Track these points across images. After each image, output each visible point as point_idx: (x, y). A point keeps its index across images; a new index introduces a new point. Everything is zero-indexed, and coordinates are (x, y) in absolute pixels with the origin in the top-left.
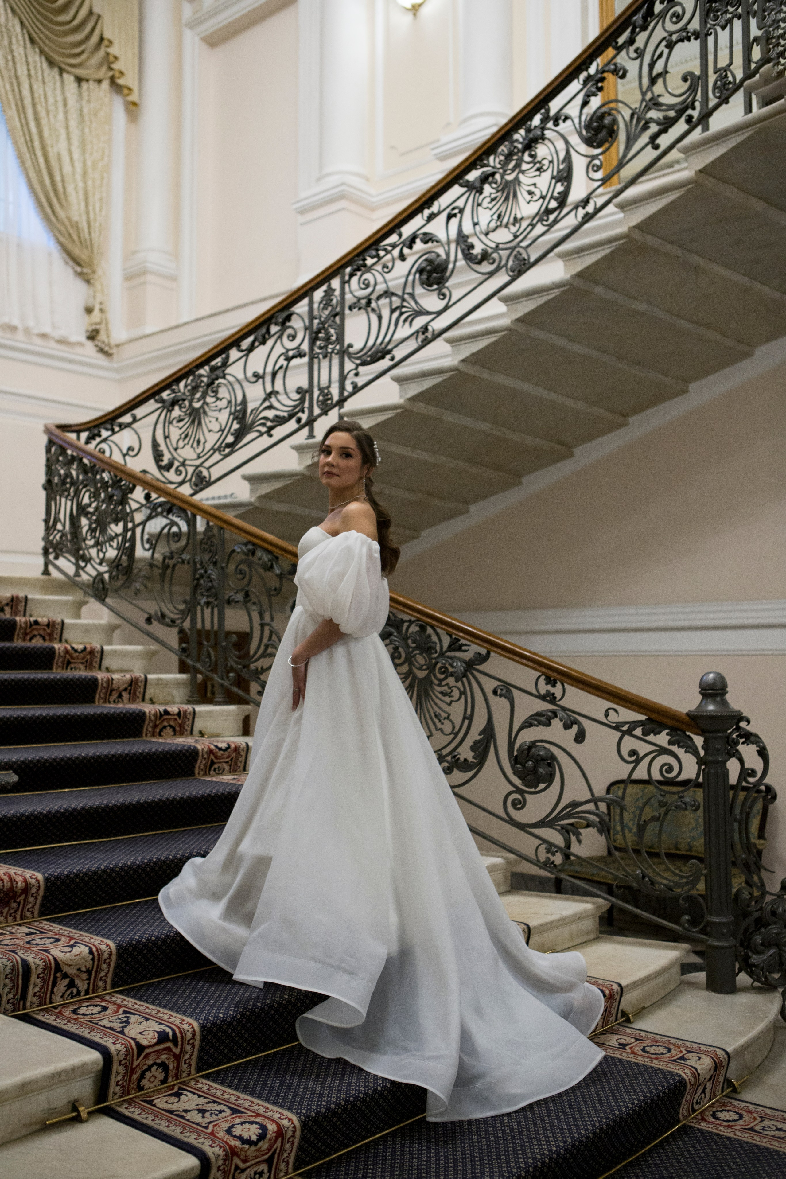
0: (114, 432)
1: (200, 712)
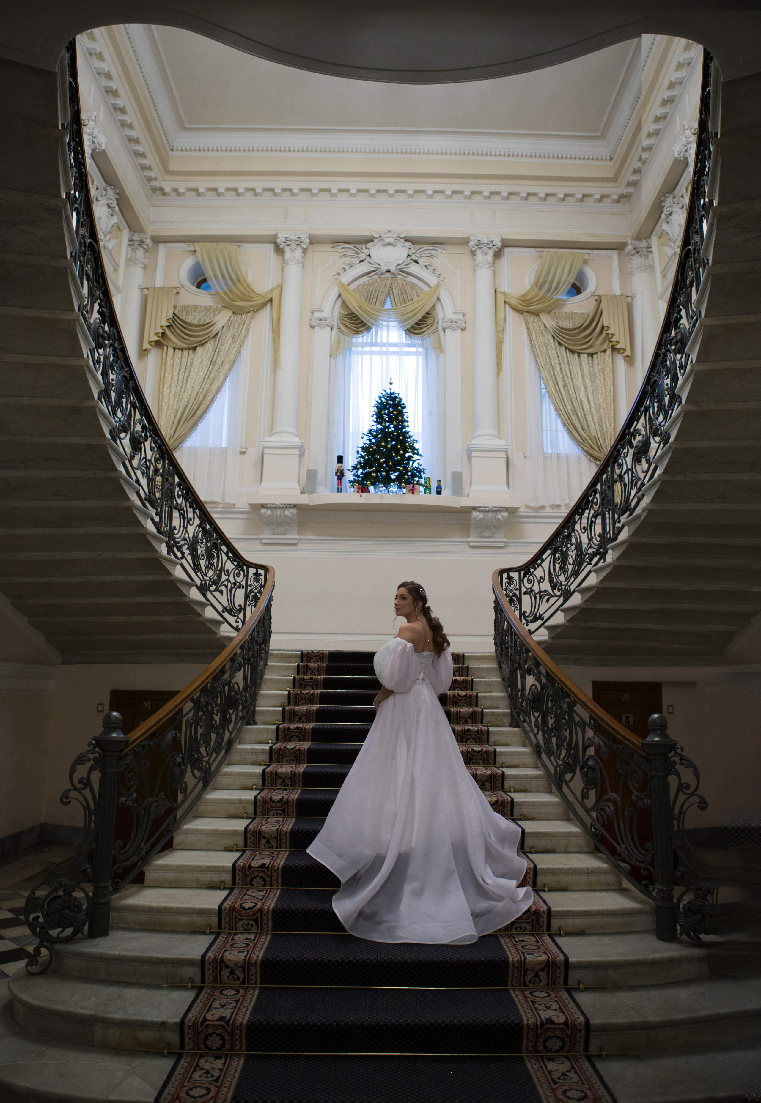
0: (536, 569)
1: (492, 731)
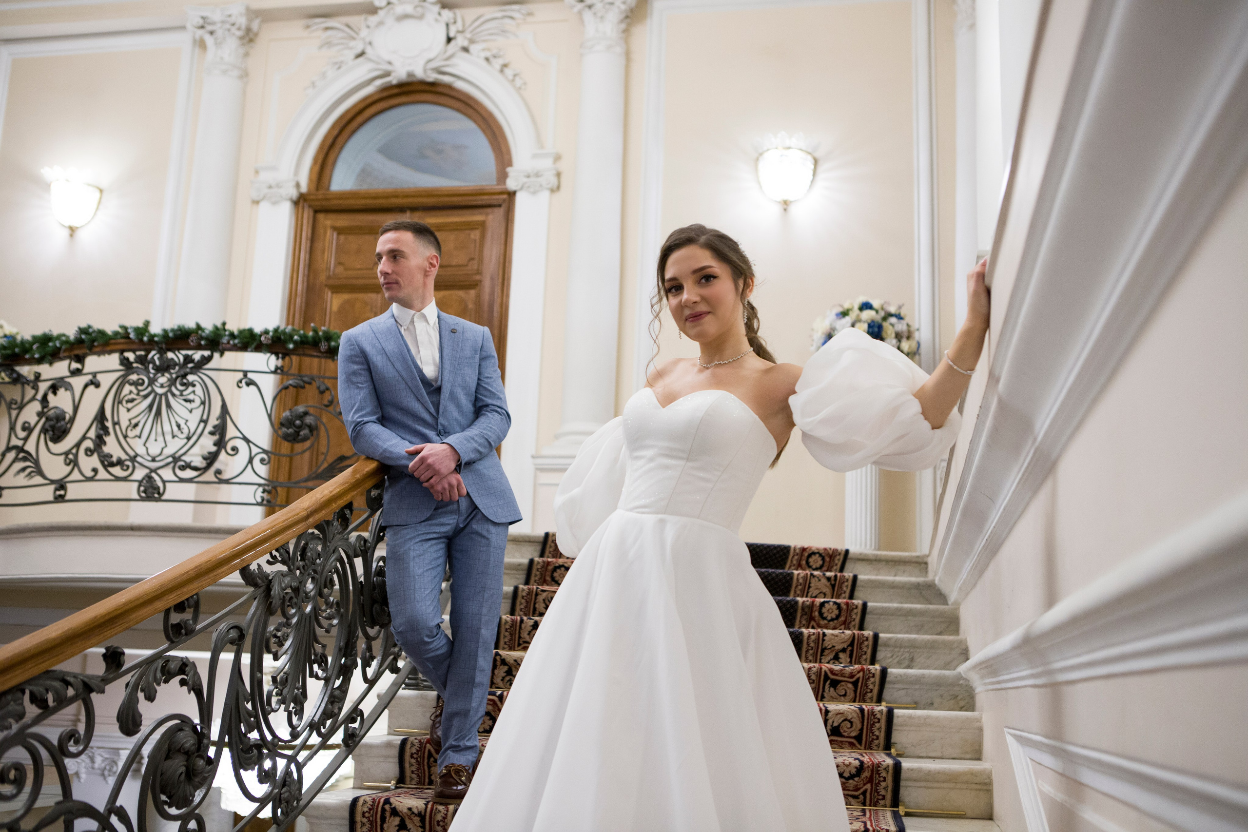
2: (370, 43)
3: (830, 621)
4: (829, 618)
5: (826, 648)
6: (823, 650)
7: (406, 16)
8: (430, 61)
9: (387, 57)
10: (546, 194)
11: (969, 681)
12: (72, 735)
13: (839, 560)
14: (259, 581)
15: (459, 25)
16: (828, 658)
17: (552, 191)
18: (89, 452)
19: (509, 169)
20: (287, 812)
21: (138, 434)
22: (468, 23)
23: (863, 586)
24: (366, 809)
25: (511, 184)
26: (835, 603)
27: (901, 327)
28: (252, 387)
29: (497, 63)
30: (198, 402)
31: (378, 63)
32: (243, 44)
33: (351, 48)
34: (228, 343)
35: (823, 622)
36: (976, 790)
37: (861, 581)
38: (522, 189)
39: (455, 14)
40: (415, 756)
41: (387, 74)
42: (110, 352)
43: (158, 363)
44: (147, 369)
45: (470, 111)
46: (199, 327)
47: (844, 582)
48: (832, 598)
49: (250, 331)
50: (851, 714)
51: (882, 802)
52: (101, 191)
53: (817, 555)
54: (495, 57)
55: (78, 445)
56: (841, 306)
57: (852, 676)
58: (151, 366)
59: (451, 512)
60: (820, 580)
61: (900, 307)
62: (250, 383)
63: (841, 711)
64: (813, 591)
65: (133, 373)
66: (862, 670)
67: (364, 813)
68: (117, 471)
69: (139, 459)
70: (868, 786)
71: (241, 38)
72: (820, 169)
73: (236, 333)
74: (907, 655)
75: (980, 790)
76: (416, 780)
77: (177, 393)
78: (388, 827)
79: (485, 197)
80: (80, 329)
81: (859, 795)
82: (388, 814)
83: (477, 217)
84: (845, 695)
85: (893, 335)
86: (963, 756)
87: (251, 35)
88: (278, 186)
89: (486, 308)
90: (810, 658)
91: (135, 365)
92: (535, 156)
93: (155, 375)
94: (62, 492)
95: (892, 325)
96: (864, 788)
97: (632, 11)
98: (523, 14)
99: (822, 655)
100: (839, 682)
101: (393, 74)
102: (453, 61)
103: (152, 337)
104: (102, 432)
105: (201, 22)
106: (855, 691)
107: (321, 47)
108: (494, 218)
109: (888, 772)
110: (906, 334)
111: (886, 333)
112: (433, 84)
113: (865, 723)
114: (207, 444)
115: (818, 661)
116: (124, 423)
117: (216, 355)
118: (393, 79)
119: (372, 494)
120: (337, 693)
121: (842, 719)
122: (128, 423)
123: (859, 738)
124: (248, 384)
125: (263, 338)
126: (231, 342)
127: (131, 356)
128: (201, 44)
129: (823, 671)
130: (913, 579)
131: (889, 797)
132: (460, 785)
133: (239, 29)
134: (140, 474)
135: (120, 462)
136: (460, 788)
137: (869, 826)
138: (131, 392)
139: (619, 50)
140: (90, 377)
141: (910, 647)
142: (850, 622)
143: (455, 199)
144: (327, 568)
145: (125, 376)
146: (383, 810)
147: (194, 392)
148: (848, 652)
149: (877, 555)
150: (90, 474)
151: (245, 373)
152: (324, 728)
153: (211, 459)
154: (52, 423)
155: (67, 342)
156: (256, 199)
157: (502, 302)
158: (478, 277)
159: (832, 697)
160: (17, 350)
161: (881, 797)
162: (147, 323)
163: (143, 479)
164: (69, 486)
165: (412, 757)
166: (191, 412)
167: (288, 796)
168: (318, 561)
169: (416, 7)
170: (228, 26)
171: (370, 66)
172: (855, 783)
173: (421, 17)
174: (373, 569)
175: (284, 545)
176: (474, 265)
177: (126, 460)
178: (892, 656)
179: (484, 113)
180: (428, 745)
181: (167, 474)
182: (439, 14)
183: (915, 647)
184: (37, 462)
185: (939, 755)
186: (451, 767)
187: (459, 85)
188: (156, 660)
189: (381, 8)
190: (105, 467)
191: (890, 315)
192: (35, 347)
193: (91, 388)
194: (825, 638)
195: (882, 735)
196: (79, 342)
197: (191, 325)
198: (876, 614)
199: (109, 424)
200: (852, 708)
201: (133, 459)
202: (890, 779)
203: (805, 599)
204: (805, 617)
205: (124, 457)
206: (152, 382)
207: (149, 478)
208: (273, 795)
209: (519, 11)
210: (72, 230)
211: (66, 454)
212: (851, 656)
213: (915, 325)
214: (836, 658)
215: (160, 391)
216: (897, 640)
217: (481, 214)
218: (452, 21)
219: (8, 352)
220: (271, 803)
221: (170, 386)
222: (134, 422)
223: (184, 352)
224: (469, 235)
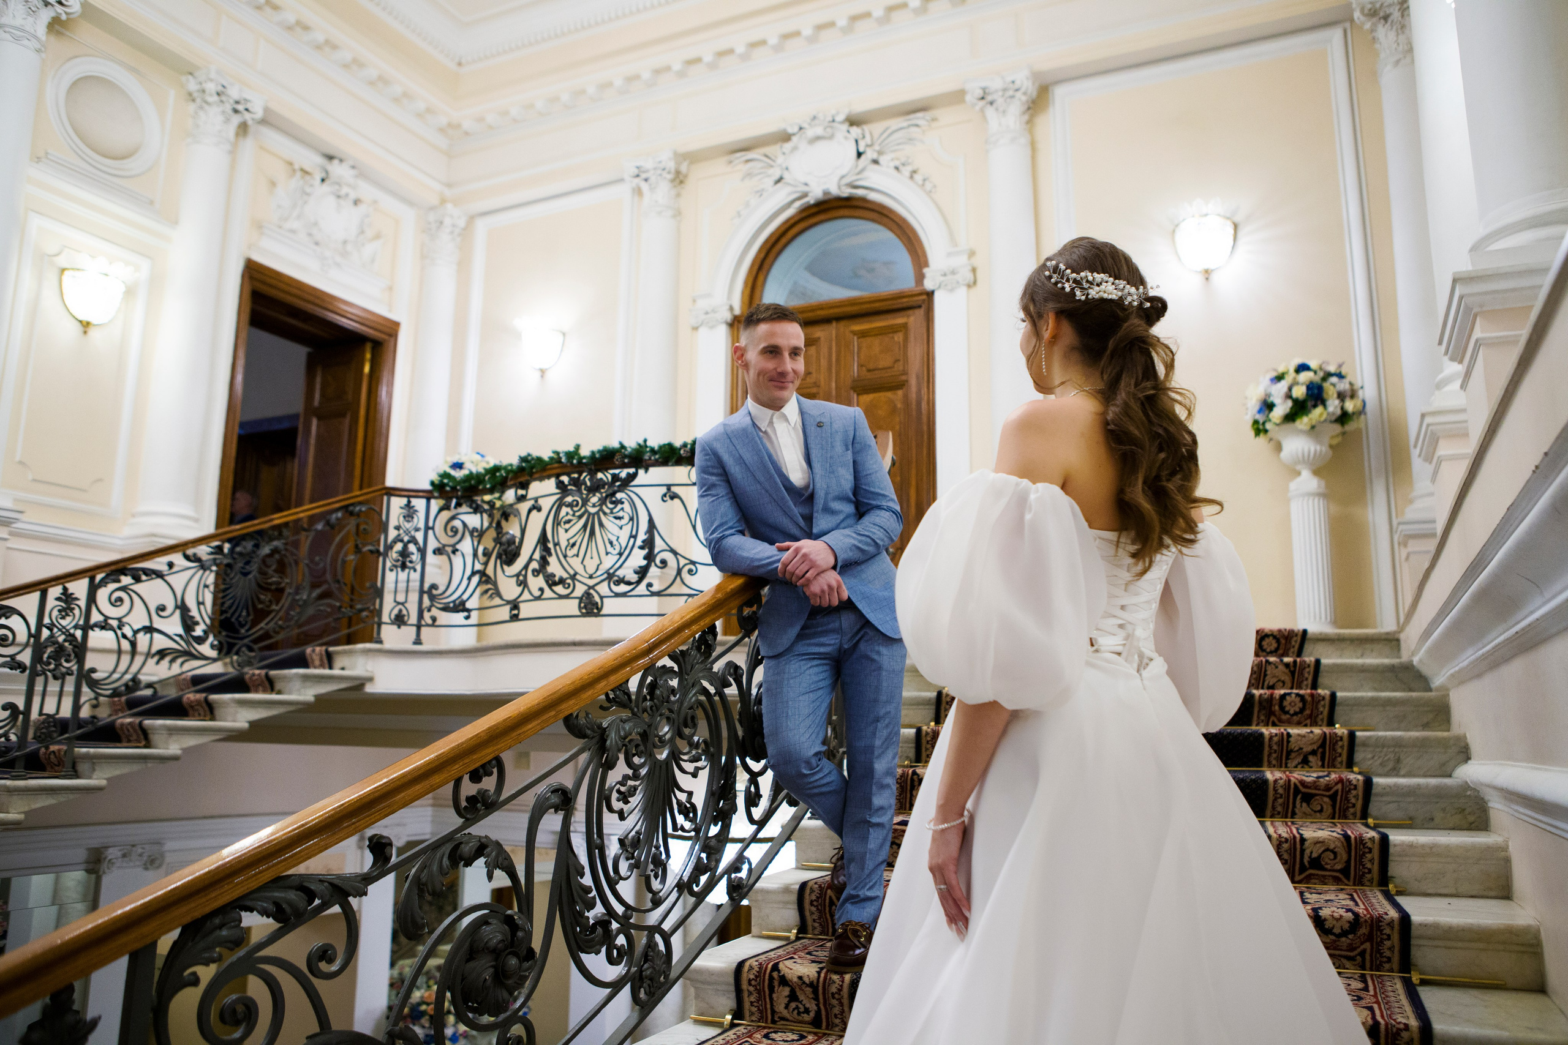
2: (787, 169)
3: (1292, 715)
4: (1292, 712)
5: (1292, 751)
6: (1289, 752)
7: (818, 138)
8: (843, 177)
9: (803, 179)
10: (964, 289)
11: (1479, 792)
12: (325, 954)
13: (1296, 641)
14: (589, 732)
15: (868, 140)
16: (1296, 762)
17: (969, 286)
18: (536, 573)
19: (925, 270)
20: (650, 992)
21: (576, 553)
22: (876, 136)
23: (1328, 672)
24: (752, 977)
25: (928, 285)
26: (1297, 695)
27: (1343, 386)
28: (676, 501)
29: (906, 172)
30: (627, 518)
31: (795, 186)
32: (675, 186)
33: (769, 176)
34: (650, 459)
35: (1285, 717)
36: (1518, 952)
37: (1325, 666)
38: (939, 287)
39: (863, 130)
40: (815, 903)
41: (805, 195)
42: (549, 477)
43: (589, 484)
44: (579, 490)
45: (885, 220)
46: (623, 447)
47: (1305, 668)
48: (1292, 688)
49: (670, 445)
50: (1334, 842)
51: (1387, 966)
52: (564, 334)
53: (1271, 638)
54: (903, 165)
55: (526, 567)
56: (1275, 370)
57: (1328, 788)
58: (583, 487)
59: (833, 631)
60: (1277, 667)
61: (1340, 366)
62: (674, 496)
63: (1321, 840)
64: (1269, 680)
65: (568, 495)
66: (1341, 781)
67: (750, 981)
68: (560, 589)
69: (578, 577)
70: (1367, 945)
71: (672, 181)
72: (1240, 234)
73: (656, 448)
74: (1391, 756)
75: (1523, 952)
76: (819, 929)
77: (608, 511)
78: (778, 998)
79: (905, 300)
80: (520, 457)
81: (1356, 956)
82: (776, 983)
83: (899, 320)
84: (1321, 811)
85: (1335, 395)
86: (1486, 893)
87: (681, 177)
88: (714, 311)
89: (914, 406)
90: (1274, 762)
91: (569, 487)
92: (949, 255)
93: (587, 495)
94: (515, 612)
95: (1334, 385)
96: (1362, 947)
97: (1034, 102)
98: (927, 121)
99: (1287, 758)
100: (1313, 796)
101: (810, 195)
102: (865, 174)
103: (581, 459)
104: (544, 553)
105: (636, 171)
106: (1334, 806)
107: (743, 179)
108: (914, 319)
109: (1392, 928)
110: (1349, 393)
111: (1327, 394)
112: (849, 199)
113: (1353, 854)
114: (638, 559)
115: (1284, 765)
116: (564, 544)
117: (641, 472)
118: (811, 200)
119: (745, 613)
120: (713, 843)
121: (1323, 849)
122: (566, 543)
123: (1345, 871)
124: (672, 498)
125: (682, 452)
126: (653, 458)
127: (565, 479)
128: (638, 192)
129: (1292, 783)
130: (1386, 661)
131: (1396, 959)
132: (860, 948)
133: (669, 173)
134: (580, 590)
135: (562, 581)
136: (858, 952)
137: (1379, 1018)
138: (567, 514)
139: (1024, 140)
140: (532, 502)
141: (1395, 746)
142: (1317, 715)
143: (877, 305)
144: (685, 704)
145: (561, 499)
146: (771, 978)
147: (622, 509)
148: (1319, 755)
149: (1339, 635)
150: (537, 593)
151: (669, 487)
152: (697, 886)
153: (642, 572)
154: (504, 547)
155: (511, 471)
156: (696, 325)
157: (929, 398)
158: (904, 378)
159: (1305, 813)
160: (473, 482)
161: (1385, 959)
162: (578, 447)
163: (583, 596)
164: (522, 605)
165: (811, 904)
166: (621, 528)
167: (651, 973)
168: (673, 698)
169: (825, 129)
170: (659, 172)
171: (789, 189)
172: (1348, 941)
173: (831, 137)
174: (753, 697)
175: (621, 685)
176: (899, 367)
177: (567, 579)
178: (1373, 758)
179: (897, 220)
180: (829, 891)
181: (603, 589)
182: (848, 132)
183: (1400, 746)
184: (495, 584)
185: (1452, 891)
186: (848, 926)
187: (873, 196)
188: (443, 844)
189: (794, 135)
190: (550, 586)
191: (1329, 375)
192: (487, 478)
193: (534, 512)
194: (1291, 739)
195: (1376, 868)
196: (520, 470)
197: (616, 445)
198: (1348, 705)
199: (551, 545)
200: (1335, 834)
201: (573, 577)
202: (1396, 937)
203: (1262, 691)
204: (1264, 712)
205: (565, 575)
206: (585, 502)
207: (587, 594)
208: (630, 974)
209: (923, 118)
210: (543, 372)
211: (518, 575)
212: (1323, 759)
213: (1358, 384)
214: (1305, 762)
215: (593, 510)
216: (1378, 738)
217: (903, 317)
218: (861, 136)
219: (467, 484)
220: (629, 985)
221: (601, 505)
222: (572, 541)
223: (612, 471)
224: (893, 338)
